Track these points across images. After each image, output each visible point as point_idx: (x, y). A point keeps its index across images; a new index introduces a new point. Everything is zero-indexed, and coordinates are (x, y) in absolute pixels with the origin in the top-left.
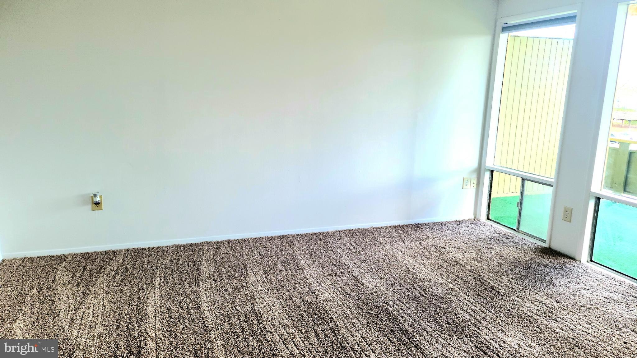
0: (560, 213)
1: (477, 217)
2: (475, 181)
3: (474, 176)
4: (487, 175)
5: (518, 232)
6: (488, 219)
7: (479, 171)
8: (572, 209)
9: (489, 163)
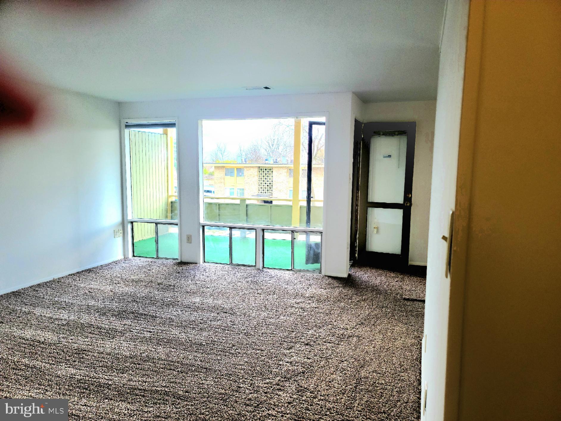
0: (185, 239)
1: (126, 257)
2: (122, 232)
3: (121, 228)
4: (129, 226)
5: (158, 259)
6: (134, 256)
7: (123, 224)
8: (191, 236)
9: (130, 218)
